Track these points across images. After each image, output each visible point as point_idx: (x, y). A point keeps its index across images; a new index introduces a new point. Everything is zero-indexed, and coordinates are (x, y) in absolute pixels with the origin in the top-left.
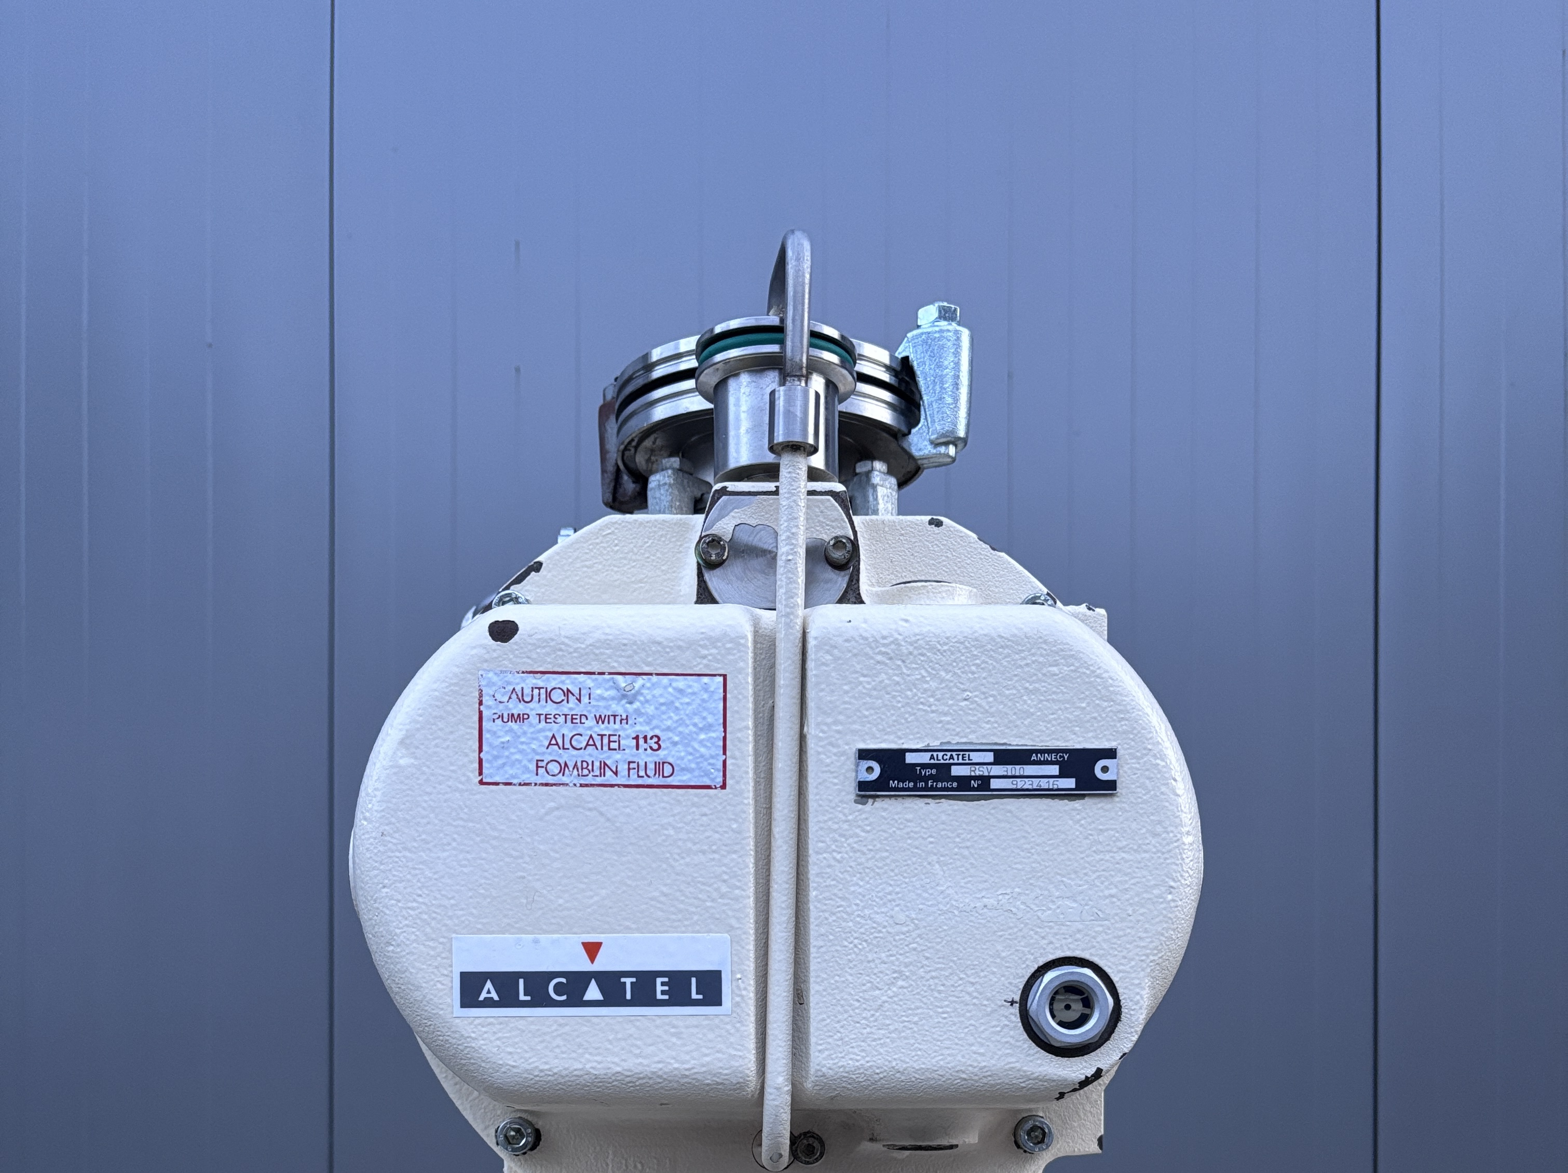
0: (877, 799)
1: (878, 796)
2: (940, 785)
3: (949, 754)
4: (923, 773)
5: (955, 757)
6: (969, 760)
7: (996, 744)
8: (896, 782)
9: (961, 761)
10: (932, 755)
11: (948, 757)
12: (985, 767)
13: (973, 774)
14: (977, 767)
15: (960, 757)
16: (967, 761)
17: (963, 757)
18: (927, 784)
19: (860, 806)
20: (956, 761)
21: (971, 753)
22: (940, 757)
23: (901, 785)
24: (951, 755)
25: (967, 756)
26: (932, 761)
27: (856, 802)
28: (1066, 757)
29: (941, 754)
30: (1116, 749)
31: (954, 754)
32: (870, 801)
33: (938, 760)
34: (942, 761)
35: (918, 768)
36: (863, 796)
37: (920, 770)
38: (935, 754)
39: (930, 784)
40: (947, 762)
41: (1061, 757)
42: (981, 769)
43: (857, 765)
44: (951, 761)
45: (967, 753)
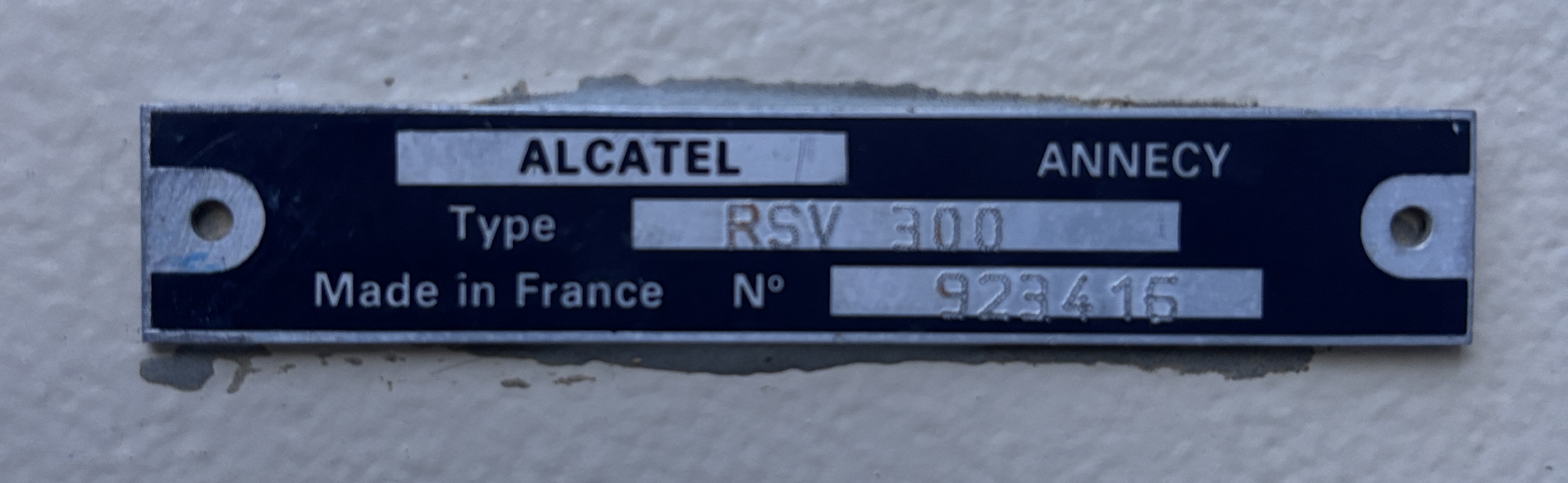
0: (256, 362)
1: (262, 350)
2: (573, 296)
3: (620, 139)
4: (489, 235)
5: (653, 155)
6: (723, 169)
7: (864, 89)
8: (347, 279)
9: (680, 176)
10: (535, 146)
11: (616, 157)
12: (804, 205)
13: (743, 242)
14: (766, 207)
15: (679, 156)
16: (714, 179)
17: (692, 157)
18: (506, 290)
19: (169, 397)
20: (656, 177)
21: (735, 140)
22: (575, 157)
23: (372, 296)
24: (634, 146)
25: (712, 151)
26: (535, 177)
27: (150, 373)
28: (1216, 162)
29: (577, 142)
30: (1466, 125)
31: (645, 138)
32: (223, 369)
33: (563, 168)
34: (586, 178)
35: (462, 211)
36: (184, 349)
37: (470, 219)
38: (548, 139)
39: (522, 290)
40: (612, 179)
41: (1188, 159)
42: (785, 218)
43: (148, 191)
44: (634, 177)
45: (713, 137)
